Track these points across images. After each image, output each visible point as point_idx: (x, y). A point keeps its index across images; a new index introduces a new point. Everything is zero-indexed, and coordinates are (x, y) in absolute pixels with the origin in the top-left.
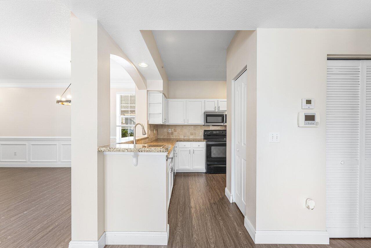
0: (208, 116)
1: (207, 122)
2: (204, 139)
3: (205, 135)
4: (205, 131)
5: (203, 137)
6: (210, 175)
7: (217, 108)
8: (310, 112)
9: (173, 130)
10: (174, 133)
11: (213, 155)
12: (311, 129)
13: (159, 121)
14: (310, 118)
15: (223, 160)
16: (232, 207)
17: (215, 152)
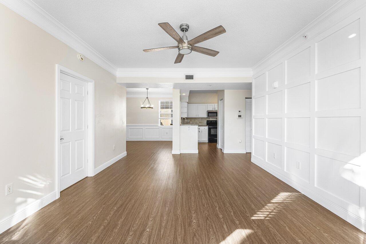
0: (209, 113)
1: (208, 116)
2: (207, 125)
3: (207, 123)
4: (207, 121)
5: (206, 124)
6: (211, 143)
7: (214, 108)
8: (240, 114)
9: (190, 120)
10: (190, 122)
11: (212, 134)
12: (240, 120)
13: (185, 116)
14: (240, 116)
15: (216, 136)
16: (219, 151)
17: (213, 132)
